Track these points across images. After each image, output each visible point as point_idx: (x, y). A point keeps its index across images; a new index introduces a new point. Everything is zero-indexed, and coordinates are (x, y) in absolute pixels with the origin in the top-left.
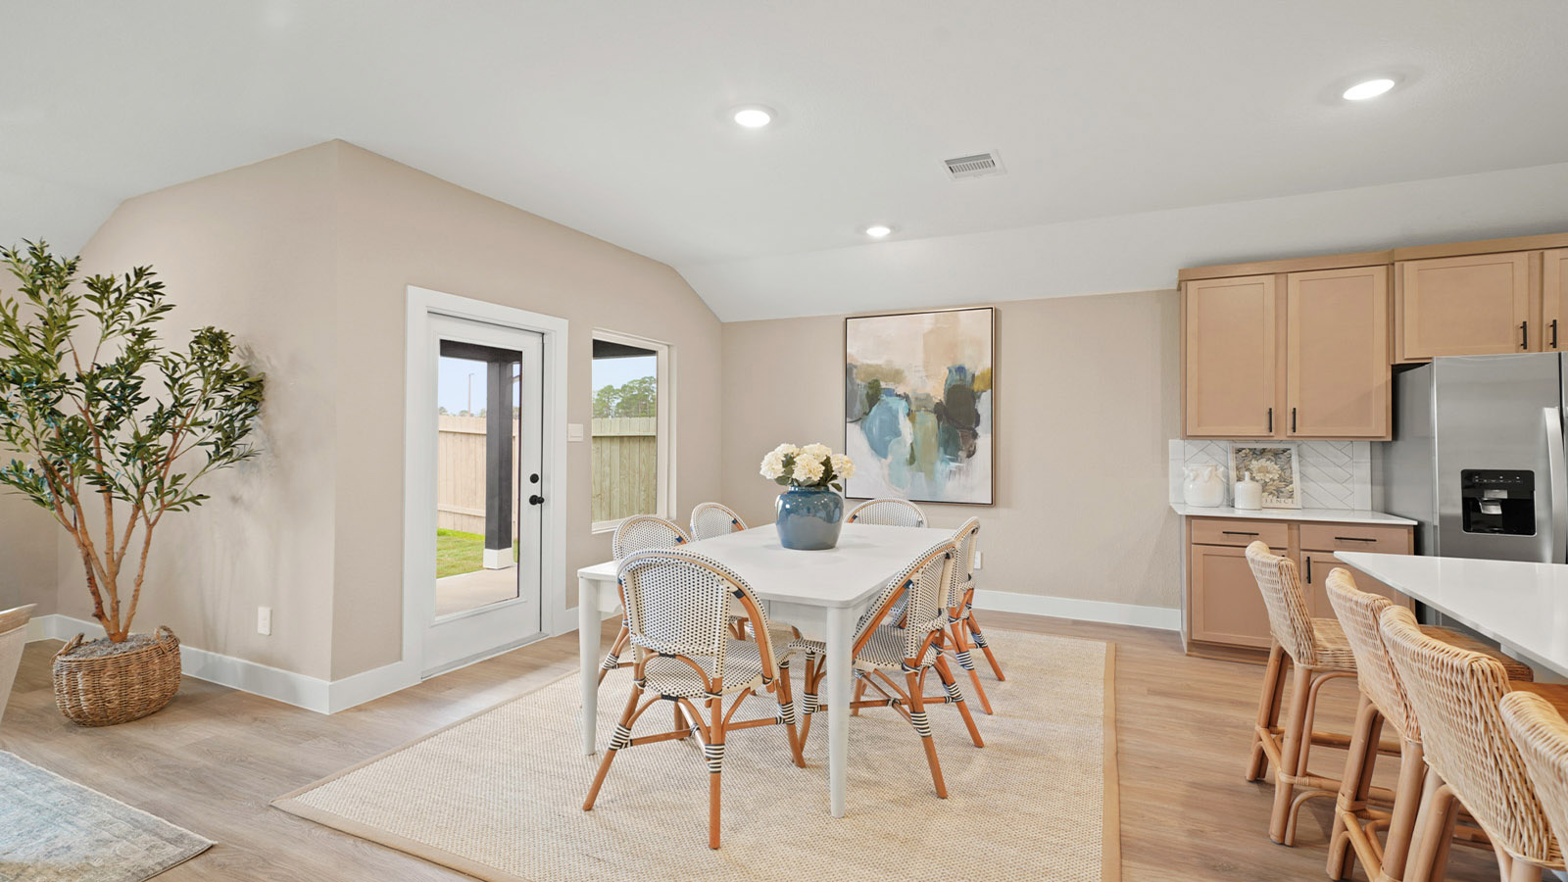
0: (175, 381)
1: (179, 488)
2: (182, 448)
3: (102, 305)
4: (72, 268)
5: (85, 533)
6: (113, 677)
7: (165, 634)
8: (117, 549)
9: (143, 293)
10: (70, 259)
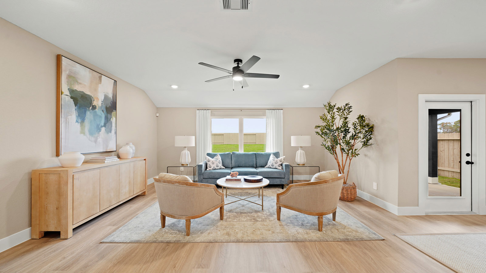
0: (355, 128)
1: (356, 152)
2: (356, 143)
3: (339, 113)
4: (335, 106)
5: (338, 160)
6: (345, 191)
7: (354, 184)
8: (344, 164)
9: (348, 109)
10: (334, 105)
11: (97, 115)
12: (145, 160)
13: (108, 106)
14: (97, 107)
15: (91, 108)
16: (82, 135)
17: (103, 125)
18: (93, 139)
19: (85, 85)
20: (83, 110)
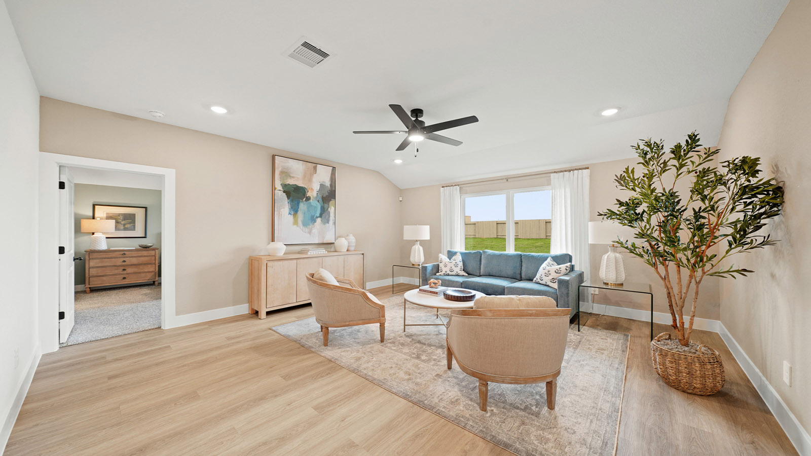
5: (670, 283)
11: (311, 206)
12: (363, 254)
13: (325, 196)
14: (312, 198)
15: (304, 200)
16: (295, 226)
17: (318, 215)
18: (307, 230)
19: (298, 178)
20: (296, 202)
